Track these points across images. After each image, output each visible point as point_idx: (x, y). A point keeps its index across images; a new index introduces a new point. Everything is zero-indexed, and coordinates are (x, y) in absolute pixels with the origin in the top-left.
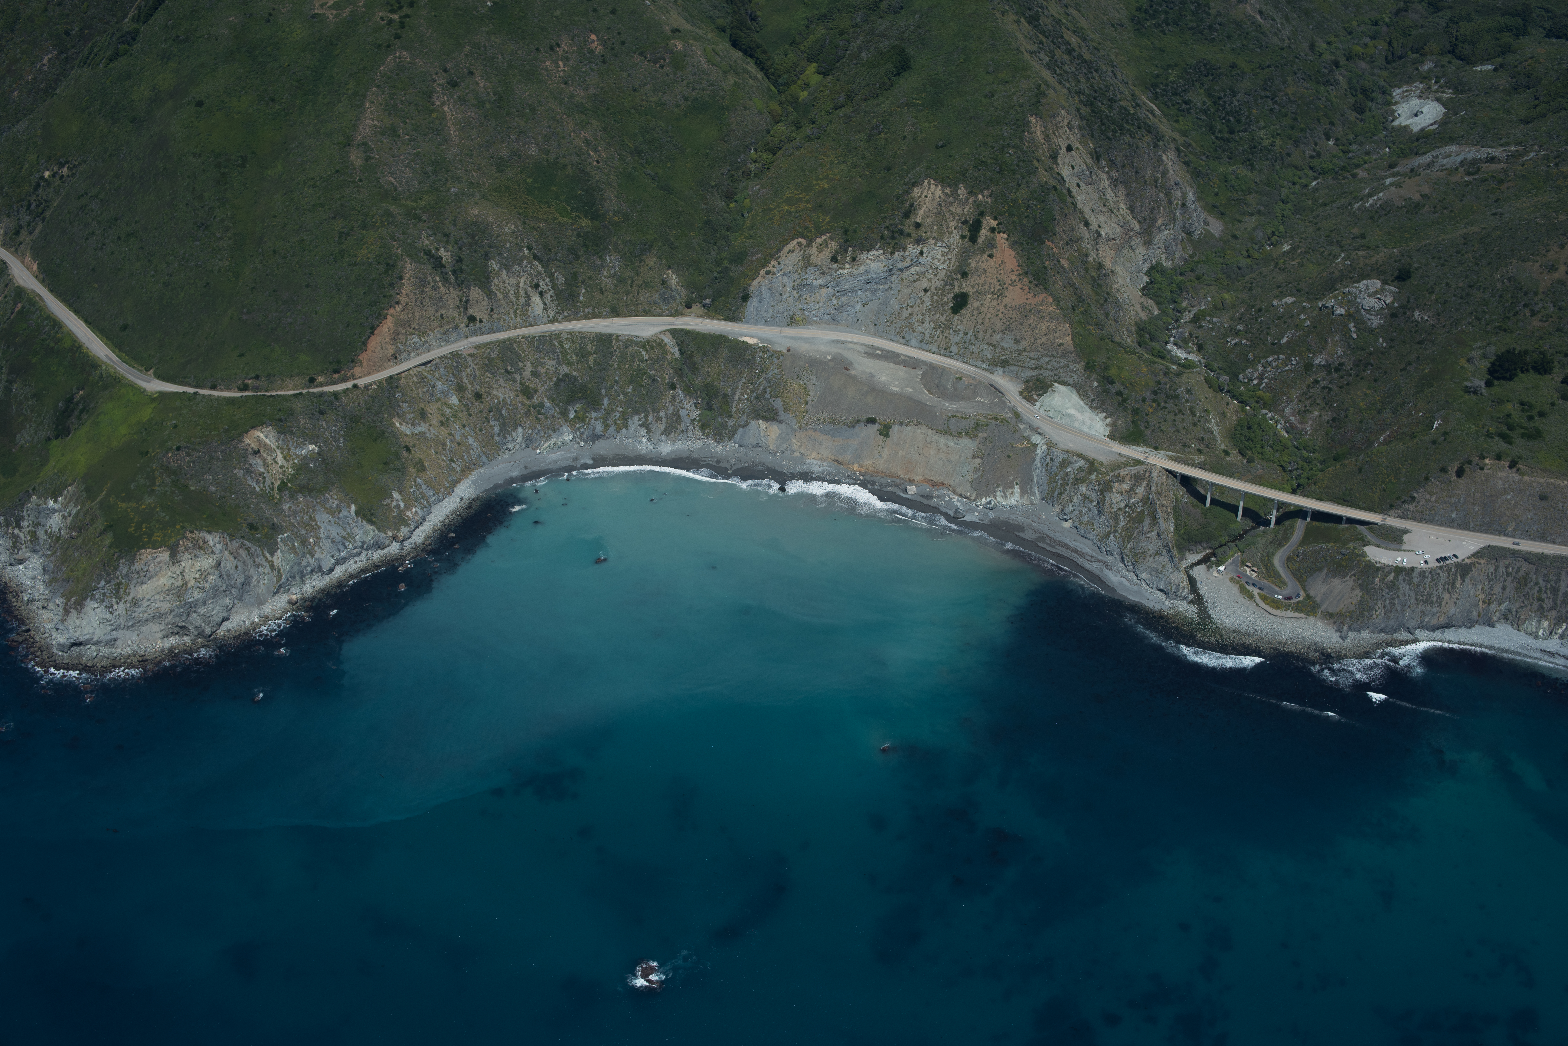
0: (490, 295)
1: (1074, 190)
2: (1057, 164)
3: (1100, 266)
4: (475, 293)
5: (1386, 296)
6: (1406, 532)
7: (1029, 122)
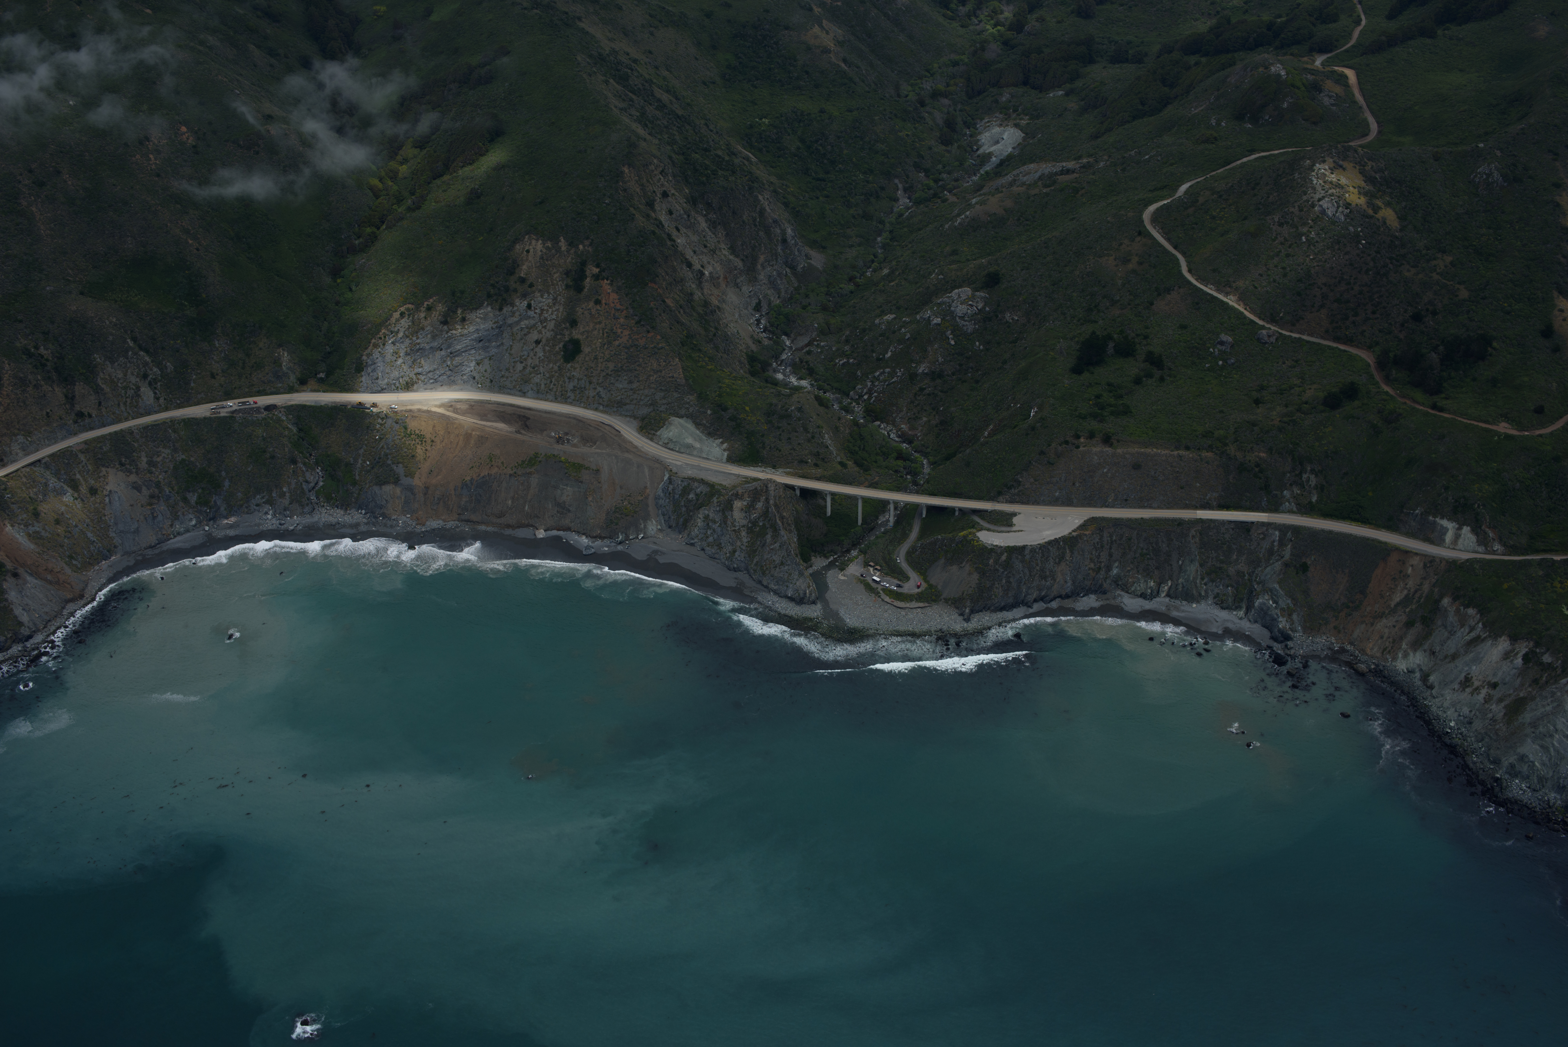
0: (98, 390)
1: (674, 233)
2: (654, 211)
3: (706, 304)
4: (80, 388)
5: (977, 302)
6: (1014, 514)
7: (622, 173)
